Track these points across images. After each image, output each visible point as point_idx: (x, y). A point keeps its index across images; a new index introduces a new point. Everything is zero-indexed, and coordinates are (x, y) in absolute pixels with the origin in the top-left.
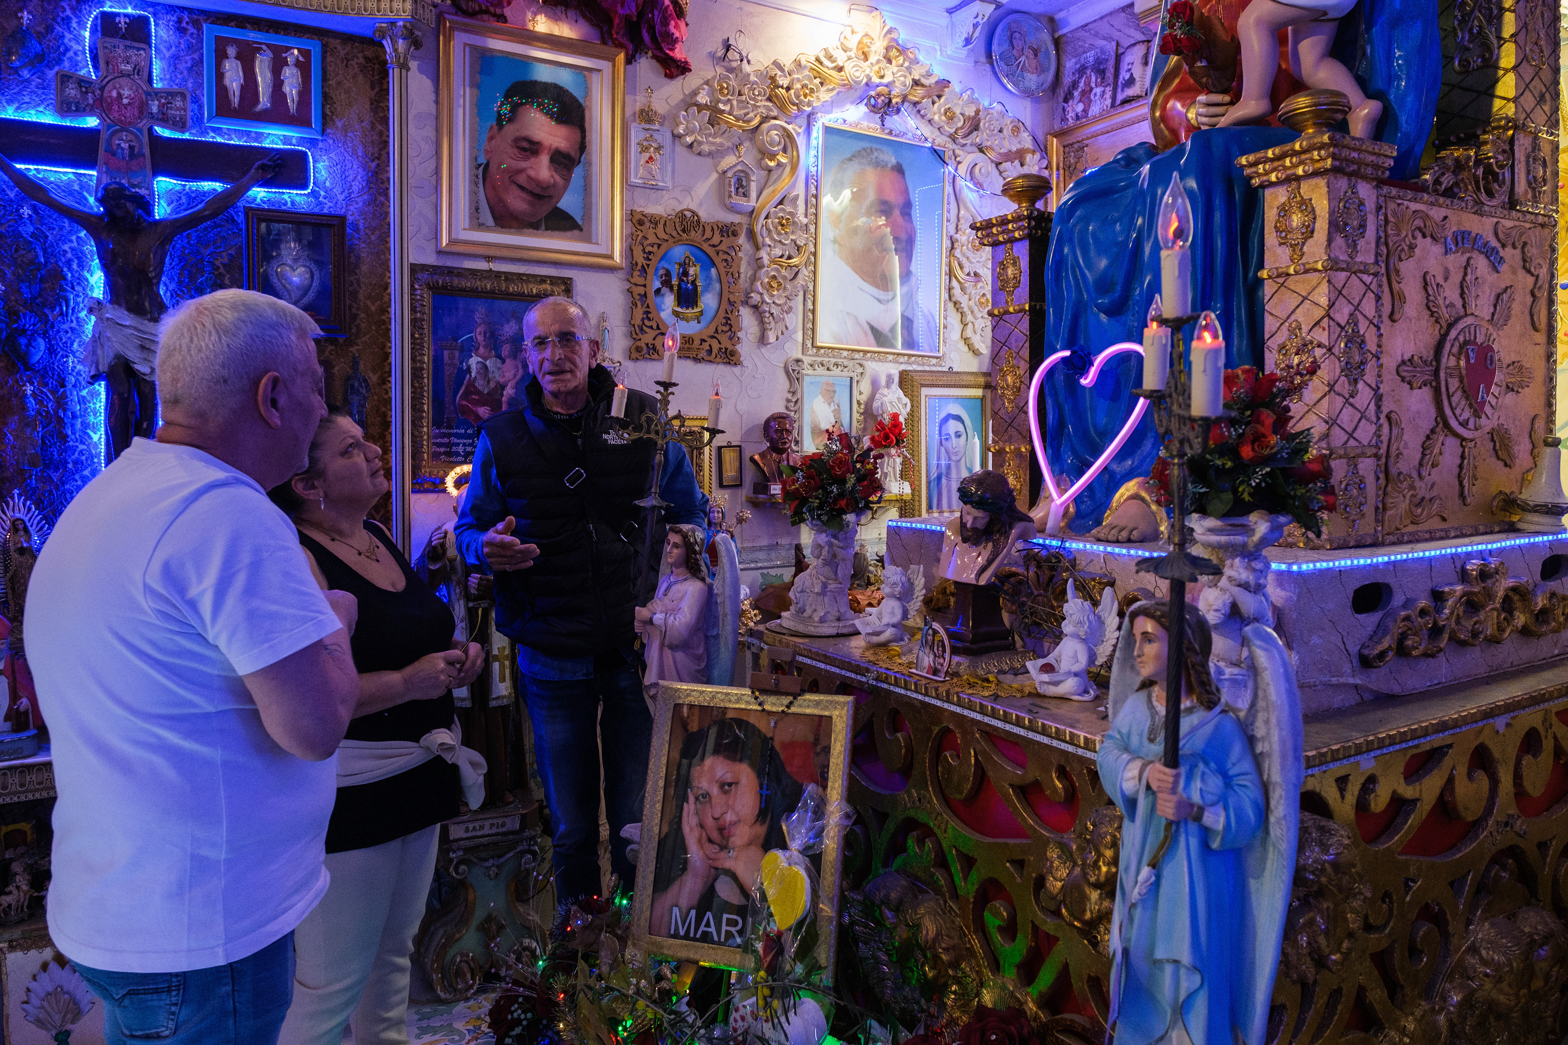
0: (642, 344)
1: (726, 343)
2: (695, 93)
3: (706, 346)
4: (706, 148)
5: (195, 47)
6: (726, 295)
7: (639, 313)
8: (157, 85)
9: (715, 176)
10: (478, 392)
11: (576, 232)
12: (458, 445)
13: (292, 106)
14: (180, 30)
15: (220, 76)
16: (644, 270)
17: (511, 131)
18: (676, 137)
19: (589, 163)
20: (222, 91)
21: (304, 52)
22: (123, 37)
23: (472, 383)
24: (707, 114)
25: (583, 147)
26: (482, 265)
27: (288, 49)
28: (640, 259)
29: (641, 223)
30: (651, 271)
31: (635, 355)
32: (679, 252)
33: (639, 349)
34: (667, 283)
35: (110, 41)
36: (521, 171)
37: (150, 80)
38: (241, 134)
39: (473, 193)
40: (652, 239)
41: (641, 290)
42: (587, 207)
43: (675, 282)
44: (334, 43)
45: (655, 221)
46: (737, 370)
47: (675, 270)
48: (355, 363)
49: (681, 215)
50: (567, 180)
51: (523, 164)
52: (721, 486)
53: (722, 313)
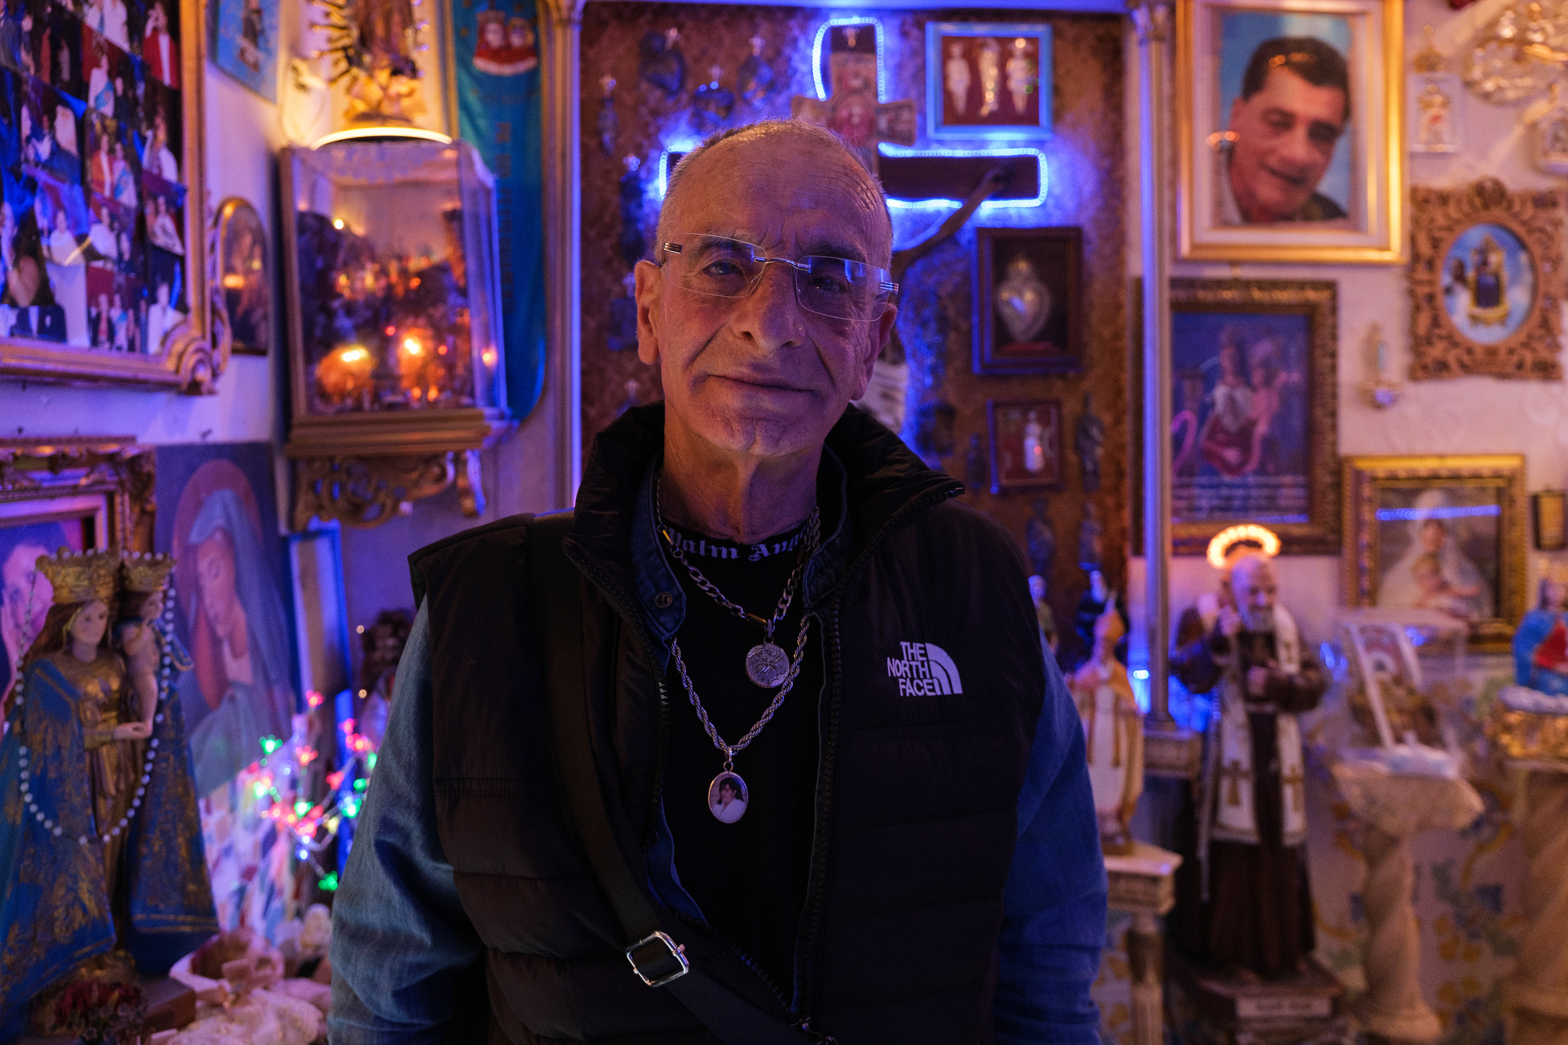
0: (1428, 360)
1: (1544, 353)
2: (1493, 24)
3: (1515, 359)
4: (1511, 94)
5: (920, 52)
6: (1542, 289)
7: (1424, 321)
8: (883, 98)
9: (1518, 131)
10: (1224, 431)
11: (1340, 222)
12: (1199, 497)
13: (1020, 103)
14: (904, 34)
15: (944, 78)
16: (1431, 265)
17: (1260, 101)
18: (1469, 84)
19: (1355, 134)
20: (947, 96)
21: (1031, 40)
22: (853, 50)
23: (1217, 423)
24: (1510, 49)
25: (1347, 111)
26: (1225, 273)
27: (1012, 39)
28: (1425, 248)
29: (1426, 201)
30: (1439, 264)
31: (1420, 373)
32: (1476, 235)
33: (1425, 367)
34: (1460, 277)
35: (841, 57)
36: (1271, 151)
37: (876, 95)
38: (965, 144)
39: (1216, 185)
40: (1441, 221)
41: (1426, 290)
42: (1356, 188)
43: (1471, 274)
44: (1064, 25)
45: (1443, 198)
46: (1554, 389)
47: (1471, 260)
48: (1086, 403)
49: (1479, 189)
50: (1328, 155)
51: (1275, 143)
52: (1538, 545)
53: (1537, 314)
